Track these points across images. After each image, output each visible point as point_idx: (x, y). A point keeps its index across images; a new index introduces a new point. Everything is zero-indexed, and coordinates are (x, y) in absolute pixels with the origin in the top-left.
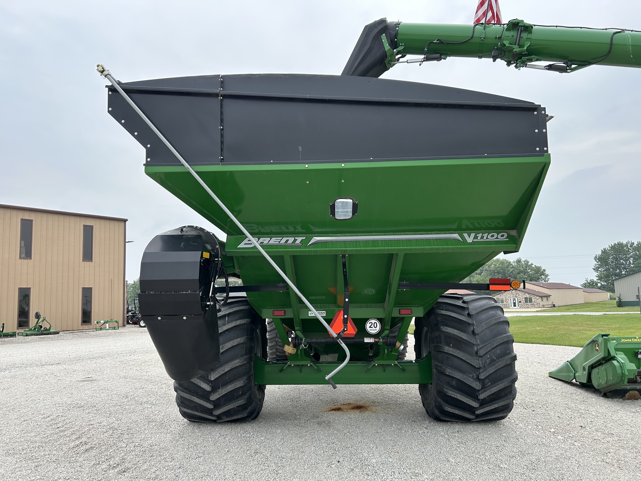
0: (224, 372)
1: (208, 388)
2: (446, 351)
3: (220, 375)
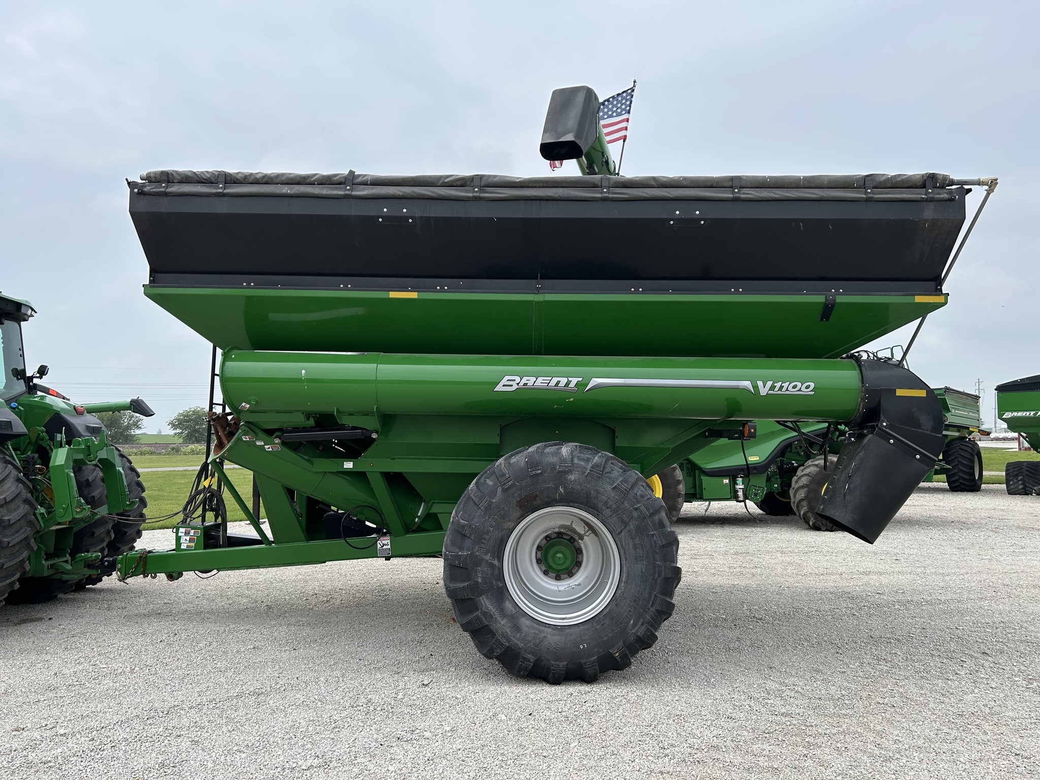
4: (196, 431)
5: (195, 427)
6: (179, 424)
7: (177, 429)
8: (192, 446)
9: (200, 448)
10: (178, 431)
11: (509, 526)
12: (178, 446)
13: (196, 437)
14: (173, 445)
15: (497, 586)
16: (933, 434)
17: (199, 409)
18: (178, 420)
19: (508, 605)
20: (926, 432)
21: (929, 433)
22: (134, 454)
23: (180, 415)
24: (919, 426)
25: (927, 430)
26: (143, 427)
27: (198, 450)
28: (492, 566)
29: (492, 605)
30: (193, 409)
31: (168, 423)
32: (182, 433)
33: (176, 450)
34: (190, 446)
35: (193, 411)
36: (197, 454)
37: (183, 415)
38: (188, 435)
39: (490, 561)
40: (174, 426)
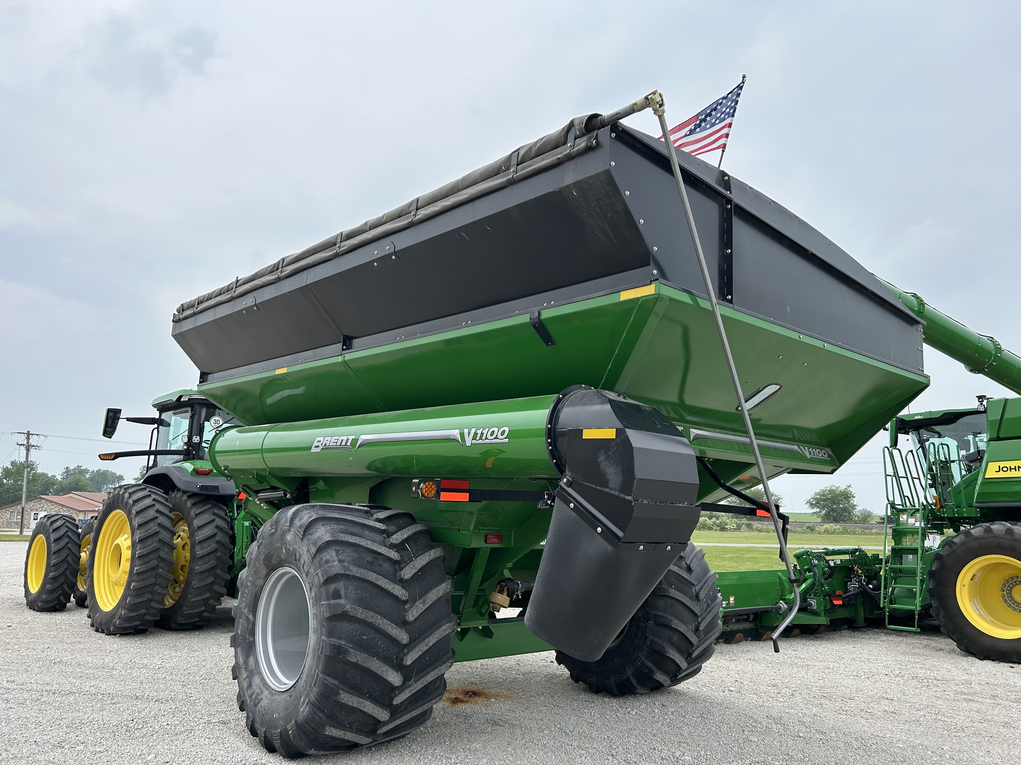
0: (427, 648)
1: (399, 679)
2: (671, 595)
3: (421, 653)
4: (834, 510)
5: (832, 506)
6: (817, 503)
7: (815, 508)
8: (827, 526)
9: (836, 528)
10: (816, 510)
11: (260, 583)
12: (813, 525)
13: (834, 517)
14: (808, 524)
15: (249, 640)
16: (622, 495)
17: (834, 488)
18: (815, 499)
19: (251, 660)
20: (613, 492)
21: (617, 493)
22: (772, 531)
23: (816, 494)
24: (605, 482)
25: (615, 489)
26: (782, 505)
27: (832, 530)
28: (248, 619)
29: (242, 658)
30: (828, 489)
31: (806, 502)
32: (820, 512)
33: (812, 529)
34: (825, 526)
35: (829, 491)
36: (832, 534)
37: (819, 494)
38: (825, 515)
39: (247, 615)
40: (812, 505)
